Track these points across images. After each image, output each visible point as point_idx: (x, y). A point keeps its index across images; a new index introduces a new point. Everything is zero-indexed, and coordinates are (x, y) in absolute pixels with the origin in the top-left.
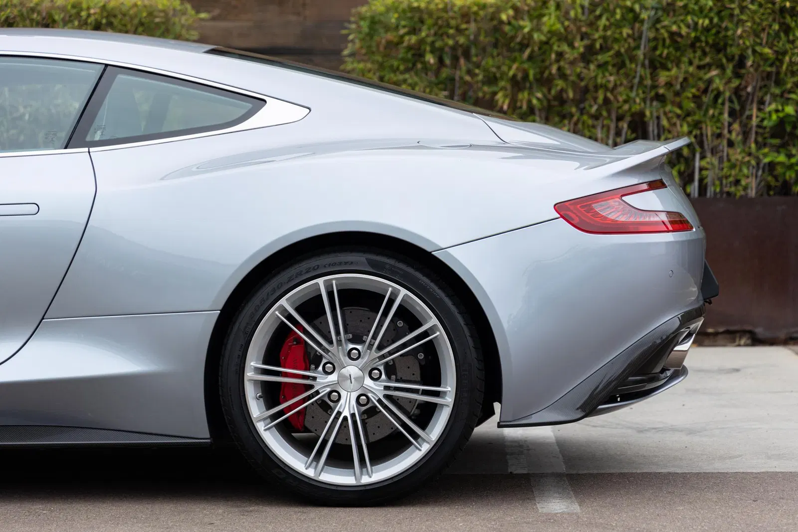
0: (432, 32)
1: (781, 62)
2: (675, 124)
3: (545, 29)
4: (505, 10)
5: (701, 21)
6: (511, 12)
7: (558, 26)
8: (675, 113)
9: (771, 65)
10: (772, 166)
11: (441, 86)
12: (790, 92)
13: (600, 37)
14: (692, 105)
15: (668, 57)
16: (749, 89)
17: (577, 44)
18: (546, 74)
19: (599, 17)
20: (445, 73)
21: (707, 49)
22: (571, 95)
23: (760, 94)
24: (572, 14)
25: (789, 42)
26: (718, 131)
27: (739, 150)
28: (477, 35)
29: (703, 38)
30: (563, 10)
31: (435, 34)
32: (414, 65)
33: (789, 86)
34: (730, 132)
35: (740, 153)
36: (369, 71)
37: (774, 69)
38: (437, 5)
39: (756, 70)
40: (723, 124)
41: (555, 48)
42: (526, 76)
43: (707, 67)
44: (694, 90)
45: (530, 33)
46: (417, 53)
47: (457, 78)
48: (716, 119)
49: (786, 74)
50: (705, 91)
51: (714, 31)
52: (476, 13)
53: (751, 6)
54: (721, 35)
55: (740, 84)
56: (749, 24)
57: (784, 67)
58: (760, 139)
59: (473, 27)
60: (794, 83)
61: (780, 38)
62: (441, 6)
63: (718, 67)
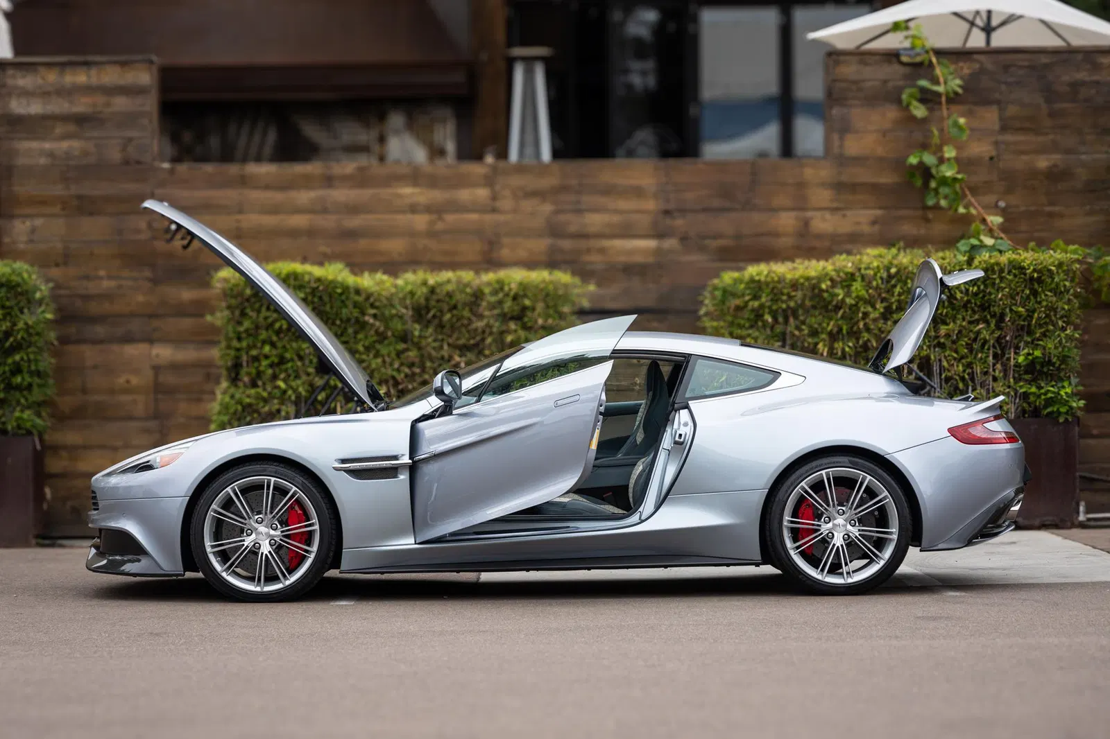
0: (769, 298)
1: (1032, 317)
2: (953, 365)
3: (854, 295)
4: (825, 281)
5: (971, 289)
6: (829, 283)
7: (863, 293)
8: (952, 356)
9: (1024, 321)
10: (1025, 396)
11: (776, 338)
12: (1038, 340)
13: (896, 301)
14: (966, 351)
15: (946, 315)
16: (1008, 338)
17: (878, 306)
18: (855, 328)
19: (894, 286)
20: (779, 329)
21: (976, 309)
22: (875, 344)
23: (1016, 341)
24: (874, 283)
25: (1037, 302)
26: (986, 370)
27: (1001, 384)
28: (803, 300)
29: (973, 301)
30: (867, 280)
31: (772, 300)
32: (756, 322)
33: (1038, 335)
34: (994, 370)
35: (1002, 386)
36: (722, 327)
37: (1026, 323)
38: (773, 278)
39: (1013, 324)
40: (989, 365)
41: (862, 309)
42: (840, 330)
43: (977, 322)
44: (966, 339)
45: (843, 301)
46: (758, 314)
47: (788, 332)
48: (984, 361)
49: (1035, 326)
50: (975, 340)
51: (981, 295)
52: (802, 284)
53: (1008, 277)
54: (986, 298)
55: (1001, 334)
56: (1007, 290)
57: (1034, 322)
58: (1016, 375)
59: (799, 294)
60: (1041, 333)
61: (1030, 300)
62: (776, 279)
63: (984, 322)
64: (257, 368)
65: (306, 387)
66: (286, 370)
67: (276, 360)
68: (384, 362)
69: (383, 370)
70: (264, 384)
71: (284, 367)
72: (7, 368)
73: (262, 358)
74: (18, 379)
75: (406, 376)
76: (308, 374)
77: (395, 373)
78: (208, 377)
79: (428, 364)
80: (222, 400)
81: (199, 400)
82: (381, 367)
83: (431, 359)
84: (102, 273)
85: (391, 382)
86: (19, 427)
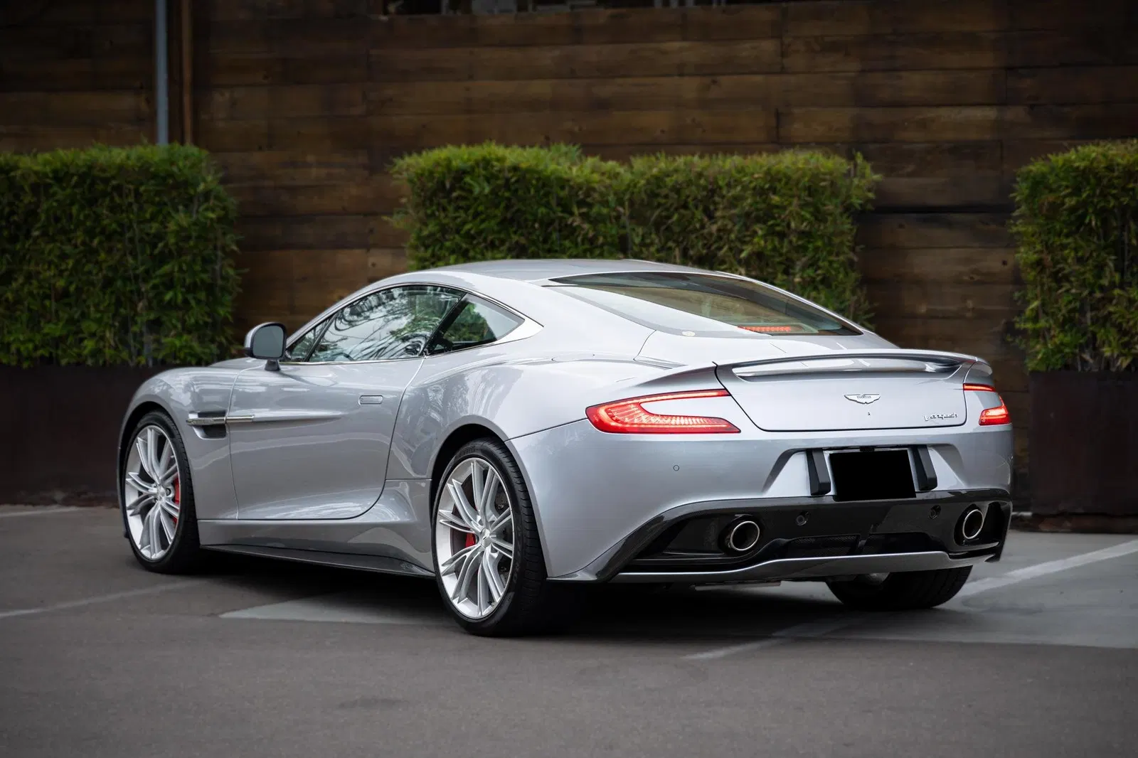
32: (1078, 227)
36: (1033, 234)
46: (1078, 216)
84: (310, 158)
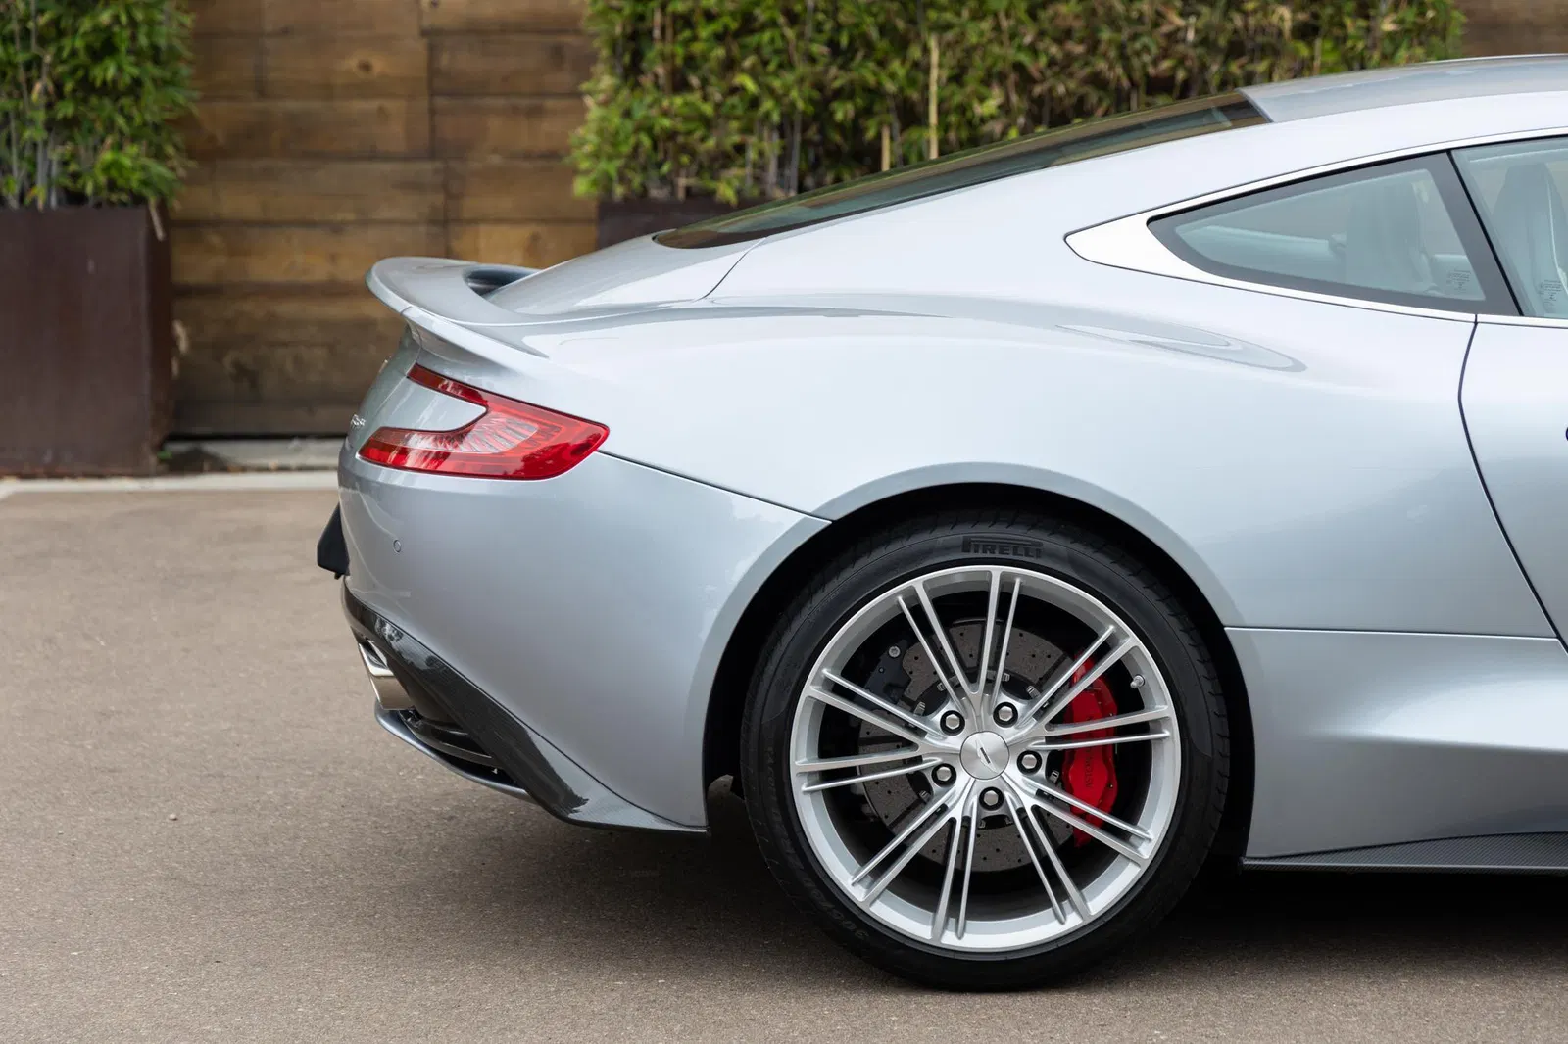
64: (687, 43)
65: (807, 89)
66: (758, 50)
67: (734, 26)
68: (997, 28)
69: (996, 49)
70: (705, 82)
71: (752, 40)
72: (79, 43)
73: (698, 18)
74: (107, 71)
75: (1052, 62)
76: (812, 59)
77: (1024, 58)
78: (557, 54)
79: (1106, 35)
80: (603, 119)
81: (536, 112)
82: (990, 41)
83: (1113, 23)
85: (1013, 78)
86: (112, 186)
